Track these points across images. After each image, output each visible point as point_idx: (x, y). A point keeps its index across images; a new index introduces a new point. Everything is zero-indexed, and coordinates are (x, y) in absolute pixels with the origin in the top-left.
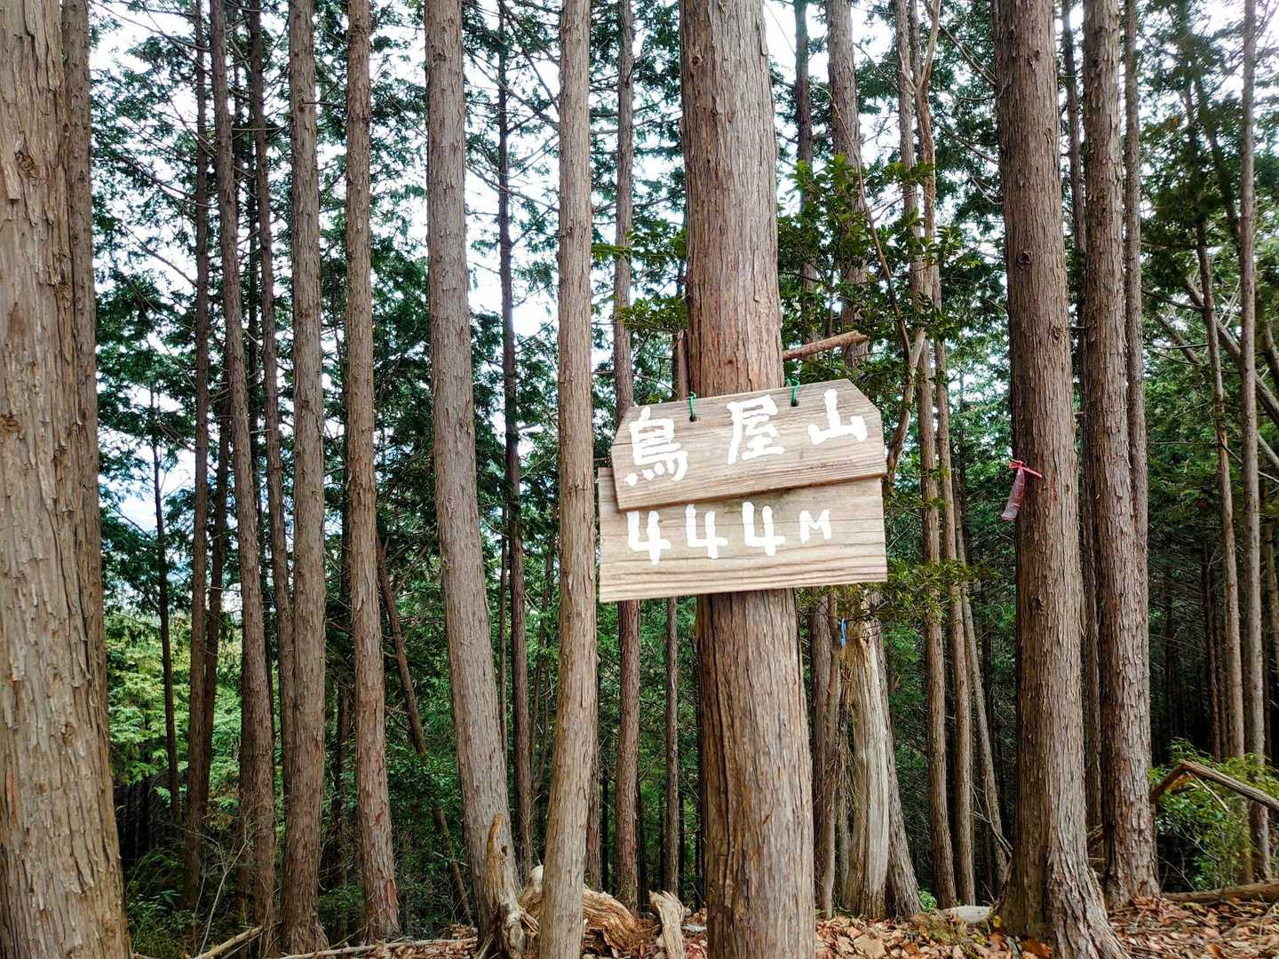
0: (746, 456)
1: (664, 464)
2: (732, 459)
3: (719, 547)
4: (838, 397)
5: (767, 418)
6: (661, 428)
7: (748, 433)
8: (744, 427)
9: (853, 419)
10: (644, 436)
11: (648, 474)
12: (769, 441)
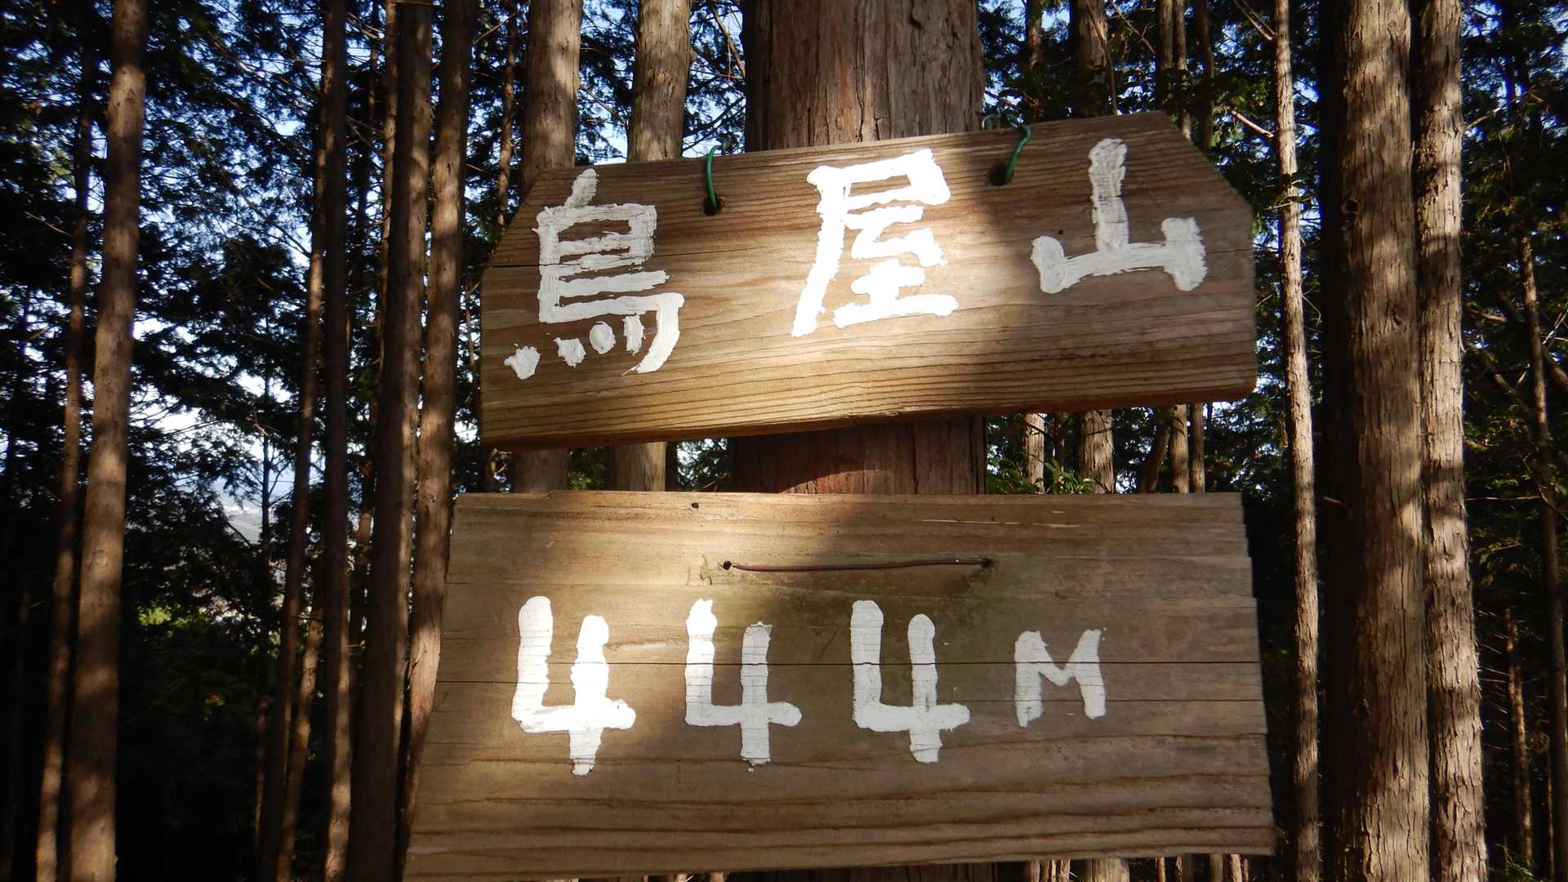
0: (846, 315)
1: (617, 323)
2: (805, 323)
3: (775, 729)
4: (1129, 160)
5: (916, 213)
6: (623, 227)
7: (860, 249)
8: (850, 235)
9: (1170, 226)
10: (570, 247)
11: (571, 351)
12: (916, 277)
